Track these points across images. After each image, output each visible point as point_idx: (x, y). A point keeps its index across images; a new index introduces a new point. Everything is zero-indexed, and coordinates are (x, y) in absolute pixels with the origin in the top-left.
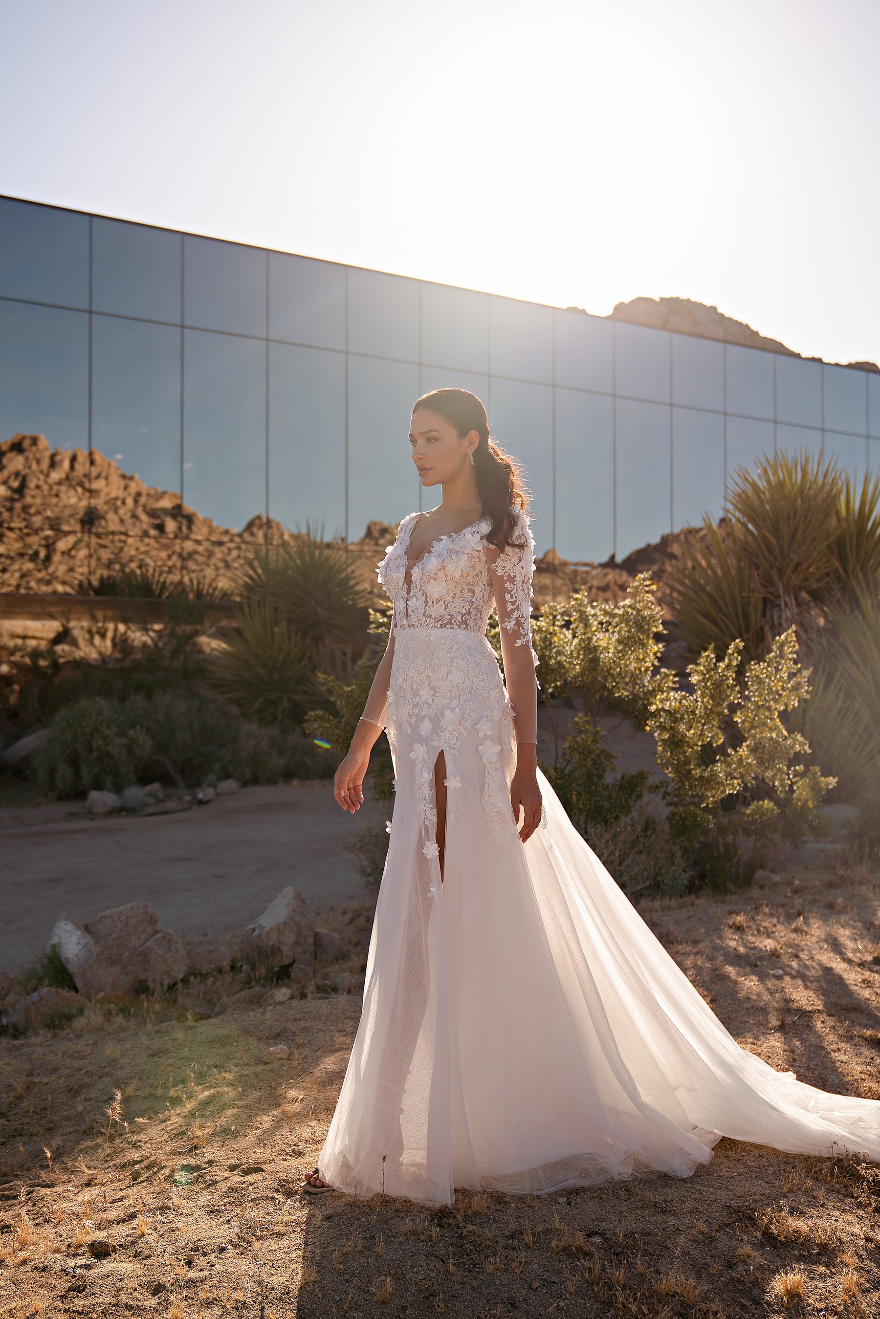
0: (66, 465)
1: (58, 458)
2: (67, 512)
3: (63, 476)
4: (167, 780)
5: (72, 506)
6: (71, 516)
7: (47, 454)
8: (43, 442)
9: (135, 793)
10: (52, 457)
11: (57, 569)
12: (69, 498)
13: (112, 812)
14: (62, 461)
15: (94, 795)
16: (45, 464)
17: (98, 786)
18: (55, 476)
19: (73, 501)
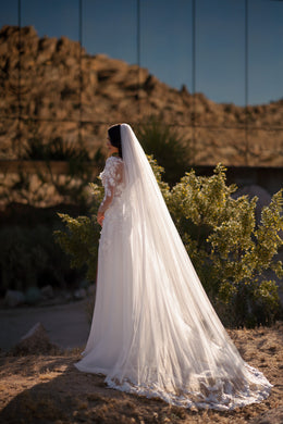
0: (53, 48)
1: (45, 44)
2: (49, 88)
3: (49, 57)
4: (55, 284)
5: (53, 82)
6: (52, 90)
7: (36, 40)
8: (33, 31)
9: (34, 292)
10: (41, 42)
11: (44, 130)
12: (52, 76)
13: (21, 305)
14: (48, 46)
15: (10, 294)
16: (35, 48)
17: (13, 287)
18: (42, 58)
19: (55, 78)
